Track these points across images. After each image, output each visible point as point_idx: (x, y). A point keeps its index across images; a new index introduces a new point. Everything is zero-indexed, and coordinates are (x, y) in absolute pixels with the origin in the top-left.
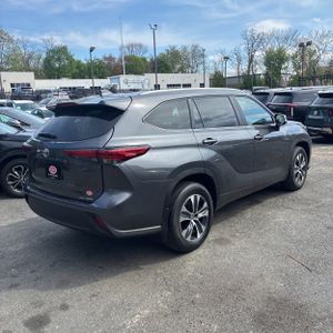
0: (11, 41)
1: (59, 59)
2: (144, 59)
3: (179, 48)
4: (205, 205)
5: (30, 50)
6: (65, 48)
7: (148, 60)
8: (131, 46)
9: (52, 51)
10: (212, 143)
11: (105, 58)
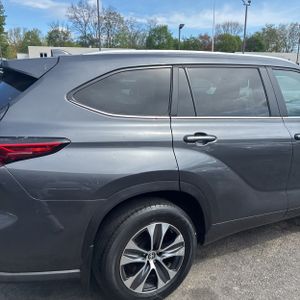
0: (121, 21)
1: (159, 38)
2: (238, 38)
3: (276, 26)
4: (180, 239)
5: (136, 29)
6: (165, 28)
7: (242, 39)
8: (227, 25)
9: (155, 30)
10: (206, 141)
11: (201, 37)
